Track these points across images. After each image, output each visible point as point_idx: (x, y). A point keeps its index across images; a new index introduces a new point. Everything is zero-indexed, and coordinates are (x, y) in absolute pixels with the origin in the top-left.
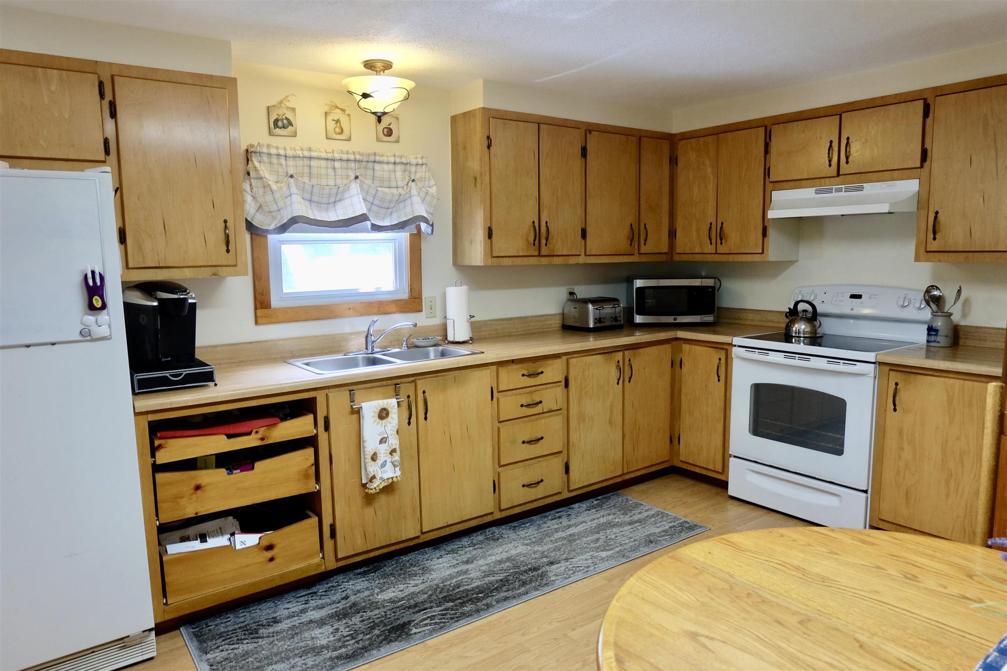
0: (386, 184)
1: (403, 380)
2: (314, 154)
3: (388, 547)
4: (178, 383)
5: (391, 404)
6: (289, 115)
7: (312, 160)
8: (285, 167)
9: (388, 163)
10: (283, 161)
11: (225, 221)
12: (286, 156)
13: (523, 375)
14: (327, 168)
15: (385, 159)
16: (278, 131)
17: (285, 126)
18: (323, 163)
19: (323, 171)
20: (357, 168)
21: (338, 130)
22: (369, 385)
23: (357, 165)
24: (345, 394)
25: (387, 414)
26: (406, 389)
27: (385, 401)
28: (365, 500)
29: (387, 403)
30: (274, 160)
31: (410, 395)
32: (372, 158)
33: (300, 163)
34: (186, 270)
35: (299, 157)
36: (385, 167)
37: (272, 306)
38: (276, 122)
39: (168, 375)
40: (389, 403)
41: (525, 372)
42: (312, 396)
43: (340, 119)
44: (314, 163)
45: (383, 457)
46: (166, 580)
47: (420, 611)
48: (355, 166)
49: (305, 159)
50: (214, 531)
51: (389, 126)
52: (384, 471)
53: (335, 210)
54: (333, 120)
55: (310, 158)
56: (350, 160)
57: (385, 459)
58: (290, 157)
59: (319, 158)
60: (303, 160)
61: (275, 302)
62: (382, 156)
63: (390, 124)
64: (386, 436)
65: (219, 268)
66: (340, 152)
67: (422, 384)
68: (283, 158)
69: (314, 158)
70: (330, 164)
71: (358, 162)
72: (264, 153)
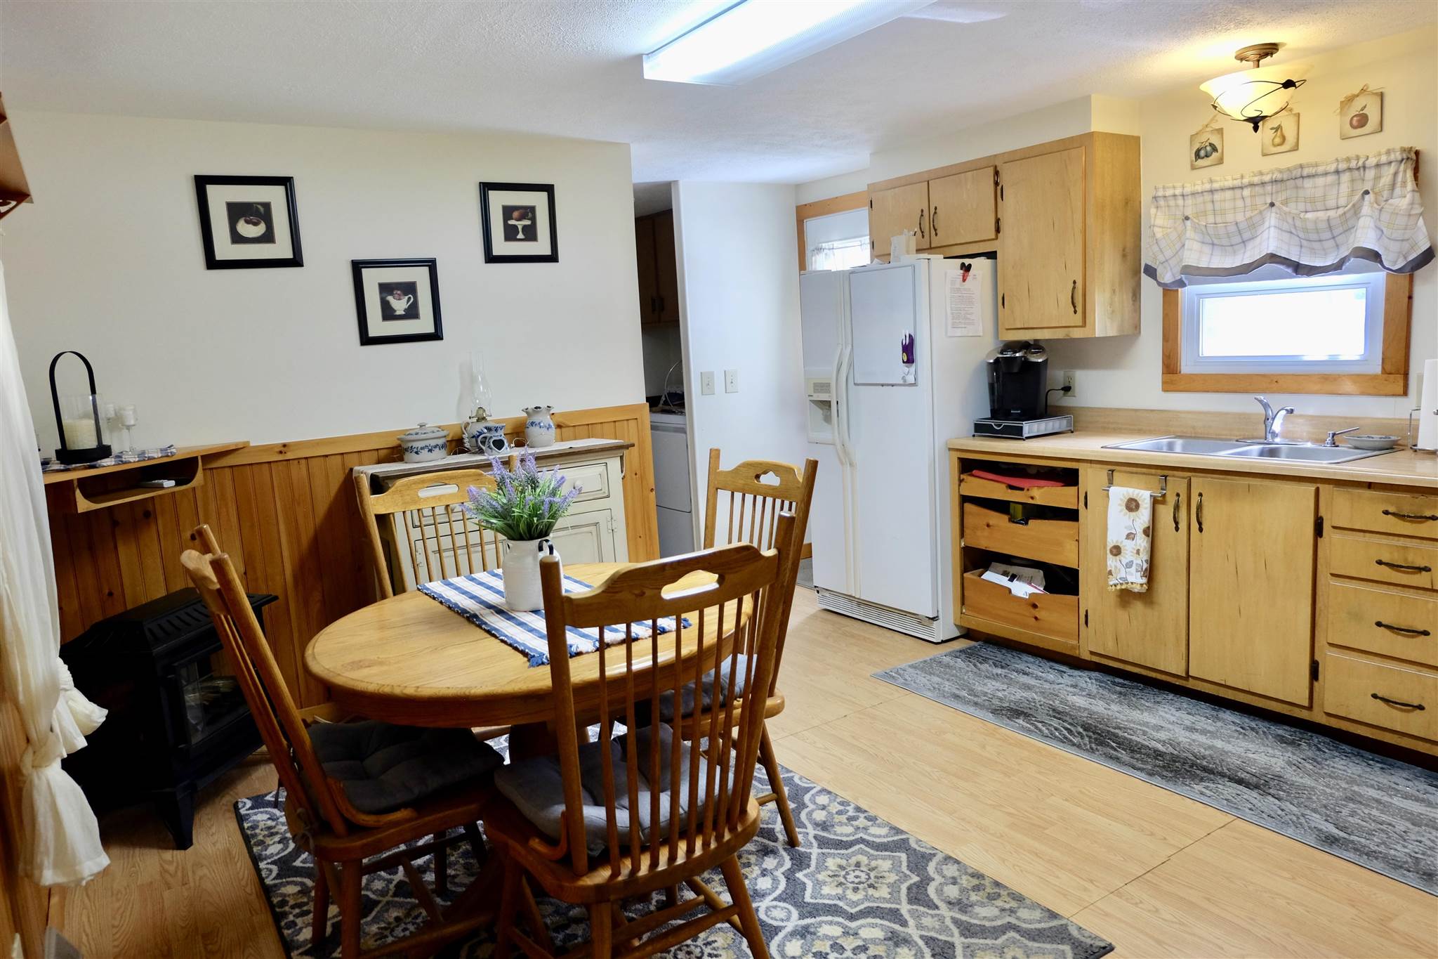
0: (1319, 205)
1: (1176, 473)
2: (1216, 186)
3: (1150, 670)
4: (997, 432)
5: (1142, 495)
6: (1215, 140)
7: (1215, 193)
8: (1182, 208)
9: (1326, 174)
10: (1180, 202)
11: (1075, 282)
12: (1183, 196)
13: (1386, 513)
14: (1235, 199)
15: (1321, 169)
16: (1200, 162)
17: (1208, 155)
18: (1229, 194)
19: (1228, 205)
20: (1274, 191)
21: (1278, 140)
22: (1134, 469)
23: (1274, 187)
24: (1103, 474)
25: (1137, 506)
26: (1177, 485)
27: (1137, 491)
28: (1119, 599)
29: (1138, 494)
30: (1172, 203)
31: (1179, 492)
32: (1297, 173)
33: (1200, 199)
34: (1045, 330)
35: (1198, 193)
36: (1320, 181)
37: (1182, 372)
38: (1198, 151)
39: (993, 424)
40: (1140, 495)
41: (1391, 509)
42: (1074, 467)
43: (1282, 125)
44: (1217, 196)
45: (1127, 555)
46: (965, 594)
47: (1059, 719)
48: (1272, 188)
49: (1205, 194)
50: (1026, 577)
51: (1361, 112)
52: (1129, 572)
53: (1212, 254)
54: (1272, 129)
55: (1212, 191)
56: (1265, 183)
57: (1131, 559)
58: (1188, 195)
59: (1222, 189)
60: (1203, 196)
61: (1186, 366)
62: (1317, 166)
63: (1365, 107)
64: (1134, 532)
65: (1071, 329)
66: (1252, 174)
67: (1198, 483)
68: (1181, 198)
69: (1217, 190)
70: (1238, 192)
71: (1274, 183)
72: (1159, 197)
